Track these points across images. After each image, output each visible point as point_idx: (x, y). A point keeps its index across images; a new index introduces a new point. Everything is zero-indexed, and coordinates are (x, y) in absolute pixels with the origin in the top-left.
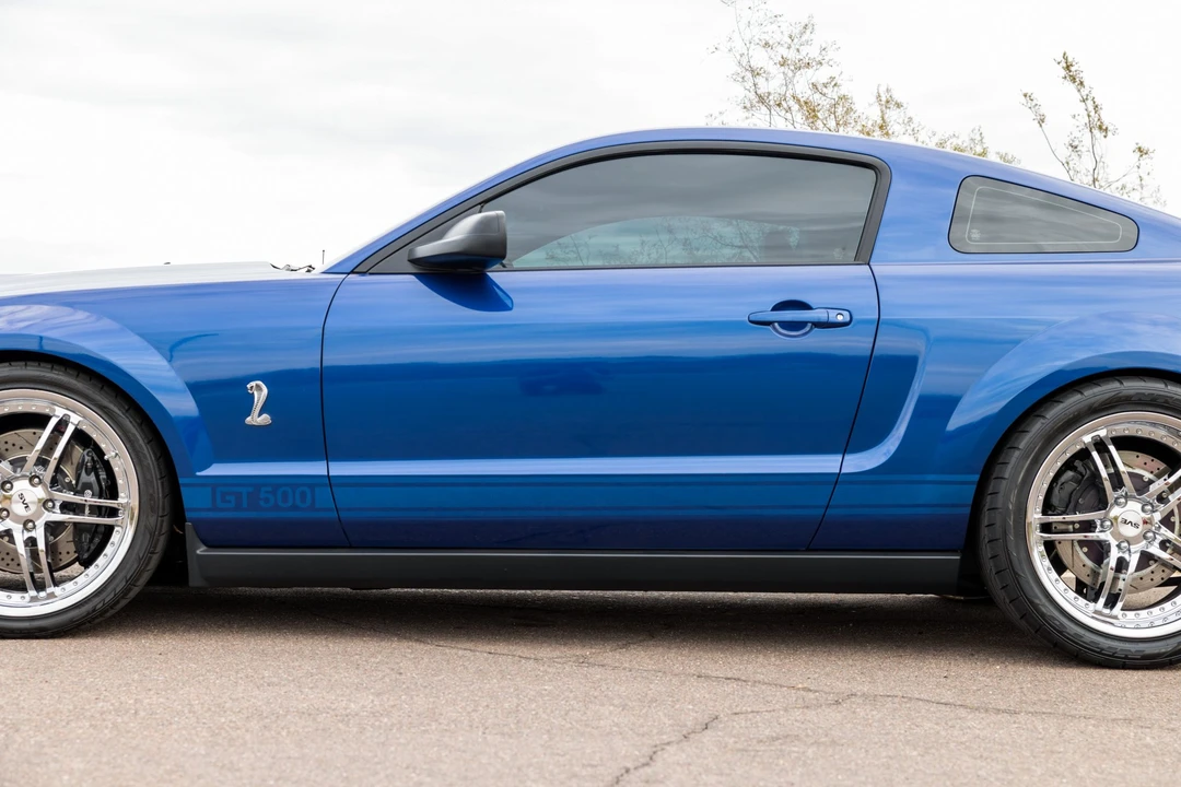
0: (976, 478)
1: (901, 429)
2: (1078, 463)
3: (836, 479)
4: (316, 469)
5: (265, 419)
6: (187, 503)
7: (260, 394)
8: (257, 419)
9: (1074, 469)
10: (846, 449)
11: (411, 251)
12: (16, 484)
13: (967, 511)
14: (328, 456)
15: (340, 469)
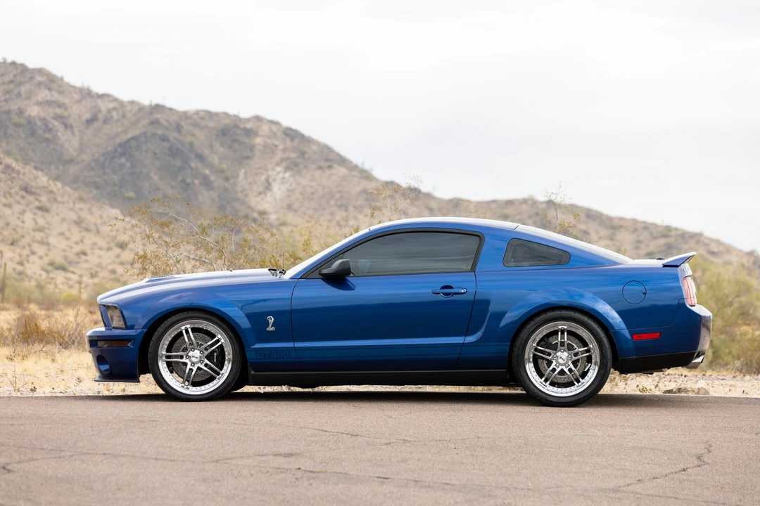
0: (509, 343)
1: (483, 330)
2: (545, 339)
3: (463, 345)
4: (290, 345)
5: (273, 329)
6: (248, 357)
7: (271, 320)
8: (270, 329)
9: (544, 341)
10: (466, 335)
11: (320, 271)
12: (196, 351)
13: (507, 355)
14: (294, 341)
15: (298, 345)
